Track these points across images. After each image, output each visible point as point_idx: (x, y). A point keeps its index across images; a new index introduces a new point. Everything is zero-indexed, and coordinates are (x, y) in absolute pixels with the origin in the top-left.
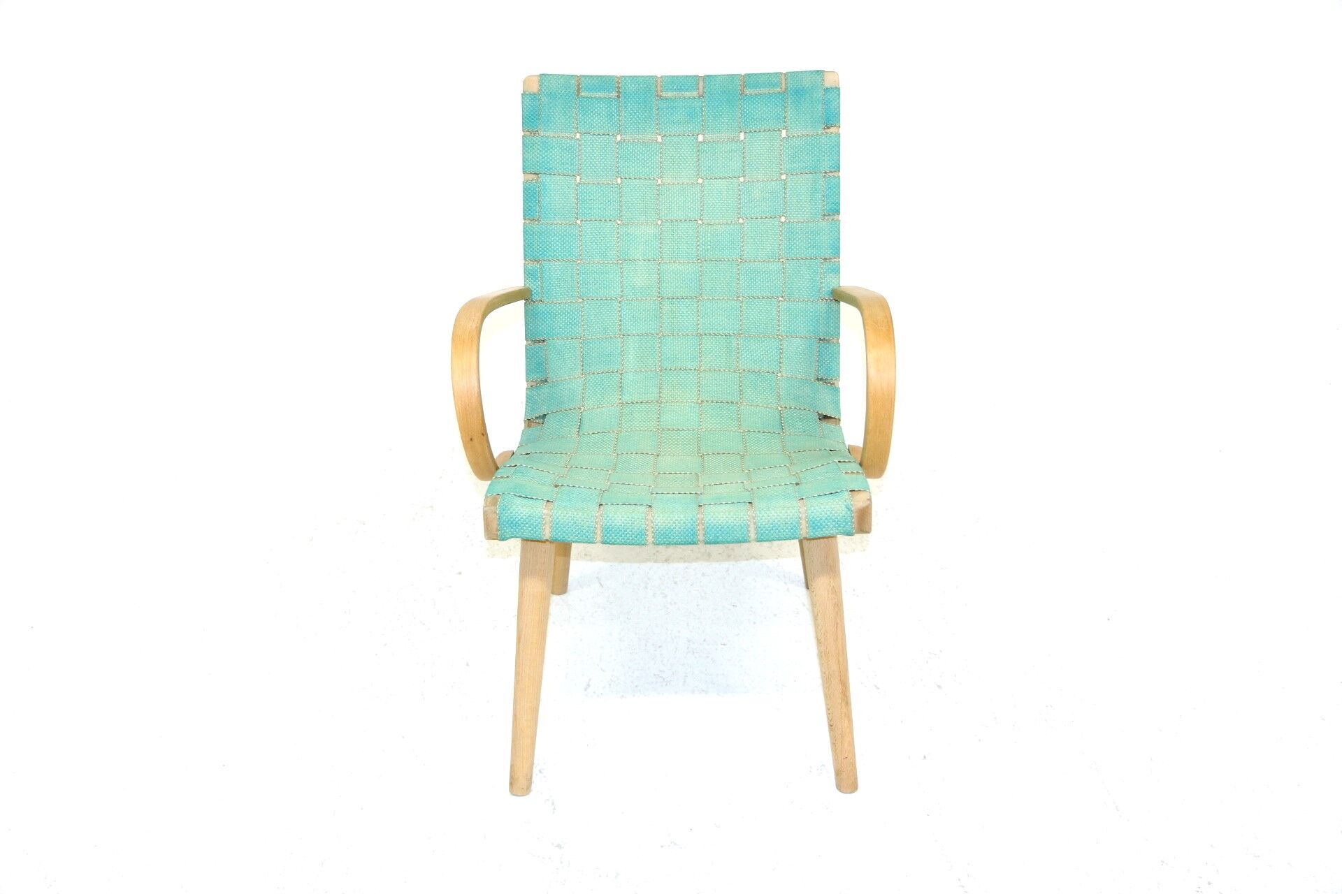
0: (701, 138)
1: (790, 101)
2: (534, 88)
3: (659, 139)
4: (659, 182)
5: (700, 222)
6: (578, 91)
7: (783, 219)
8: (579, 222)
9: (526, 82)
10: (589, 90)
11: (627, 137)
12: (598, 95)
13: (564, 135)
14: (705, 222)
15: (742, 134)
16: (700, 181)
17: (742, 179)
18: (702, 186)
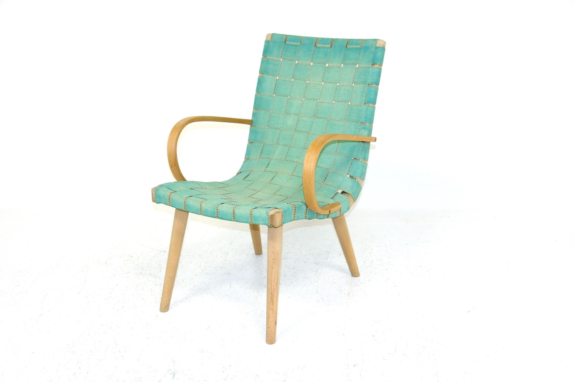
0: (327, 65)
1: (362, 52)
2: (269, 39)
3: (312, 64)
4: (308, 82)
5: (319, 101)
6: (285, 41)
7: (349, 103)
8: (274, 95)
9: (268, 35)
10: (290, 41)
11: (300, 62)
12: (293, 43)
13: (276, 59)
14: (321, 101)
15: (342, 65)
16: (323, 83)
17: (338, 84)
18: (323, 85)
